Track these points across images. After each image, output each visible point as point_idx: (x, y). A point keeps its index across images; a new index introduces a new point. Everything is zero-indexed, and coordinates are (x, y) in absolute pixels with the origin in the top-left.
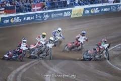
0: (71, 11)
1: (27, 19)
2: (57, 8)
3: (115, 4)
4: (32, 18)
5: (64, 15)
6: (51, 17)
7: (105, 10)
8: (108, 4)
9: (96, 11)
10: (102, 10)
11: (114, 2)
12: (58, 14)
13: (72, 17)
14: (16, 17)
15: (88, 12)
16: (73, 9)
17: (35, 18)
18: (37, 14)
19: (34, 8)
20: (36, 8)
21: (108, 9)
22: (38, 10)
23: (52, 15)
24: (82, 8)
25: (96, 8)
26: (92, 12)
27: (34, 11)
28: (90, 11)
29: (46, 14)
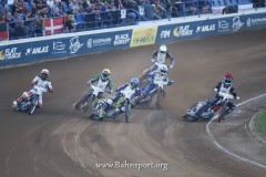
0: (130, 32)
1: (34, 52)
2: (99, 26)
3: (226, 16)
4: (45, 50)
6: (85, 45)
7: (205, 29)
8: (211, 17)
9: (186, 32)
10: (199, 28)
11: (224, 11)
14: (10, 47)
16: (135, 28)
17: (51, 48)
18: (56, 40)
19: (47, 28)
20: (52, 28)
22: (57, 32)
24: (153, 25)
25: (184, 25)
26: (176, 34)
27: (48, 33)
28: (171, 33)
29: (75, 40)
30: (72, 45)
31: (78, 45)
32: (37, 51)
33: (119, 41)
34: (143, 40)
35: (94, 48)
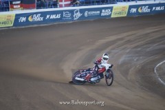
0: (111, 8)
2: (93, 3)
4: (58, 16)
5: (102, 14)
7: (158, 9)
9: (146, 10)
10: (154, 8)
12: (93, 12)
13: (112, 16)
14: (37, 13)
15: (134, 10)
16: (114, 6)
17: (62, 16)
18: (65, 11)
19: (60, 3)
20: (63, 3)
21: (162, 8)
22: (66, 6)
26: (140, 11)
27: (61, 6)
28: (137, 10)
30: (75, 14)
32: (53, 17)
35: (89, 17)
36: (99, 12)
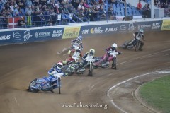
0: (63, 29)
2: (43, 24)
3: (124, 22)
4: (8, 37)
6: (34, 36)
7: (111, 30)
8: (115, 22)
9: (98, 31)
10: (107, 29)
11: (124, 19)
13: (63, 38)
17: (11, 37)
18: (15, 32)
21: (116, 29)
23: (36, 35)
24: (78, 25)
26: (92, 32)
27: (11, 27)
28: (89, 31)
29: (27, 33)
30: (25, 36)
31: (29, 36)
32: (3, 38)
33: (55, 34)
34: (71, 34)
35: (39, 38)
36: (49, 33)
